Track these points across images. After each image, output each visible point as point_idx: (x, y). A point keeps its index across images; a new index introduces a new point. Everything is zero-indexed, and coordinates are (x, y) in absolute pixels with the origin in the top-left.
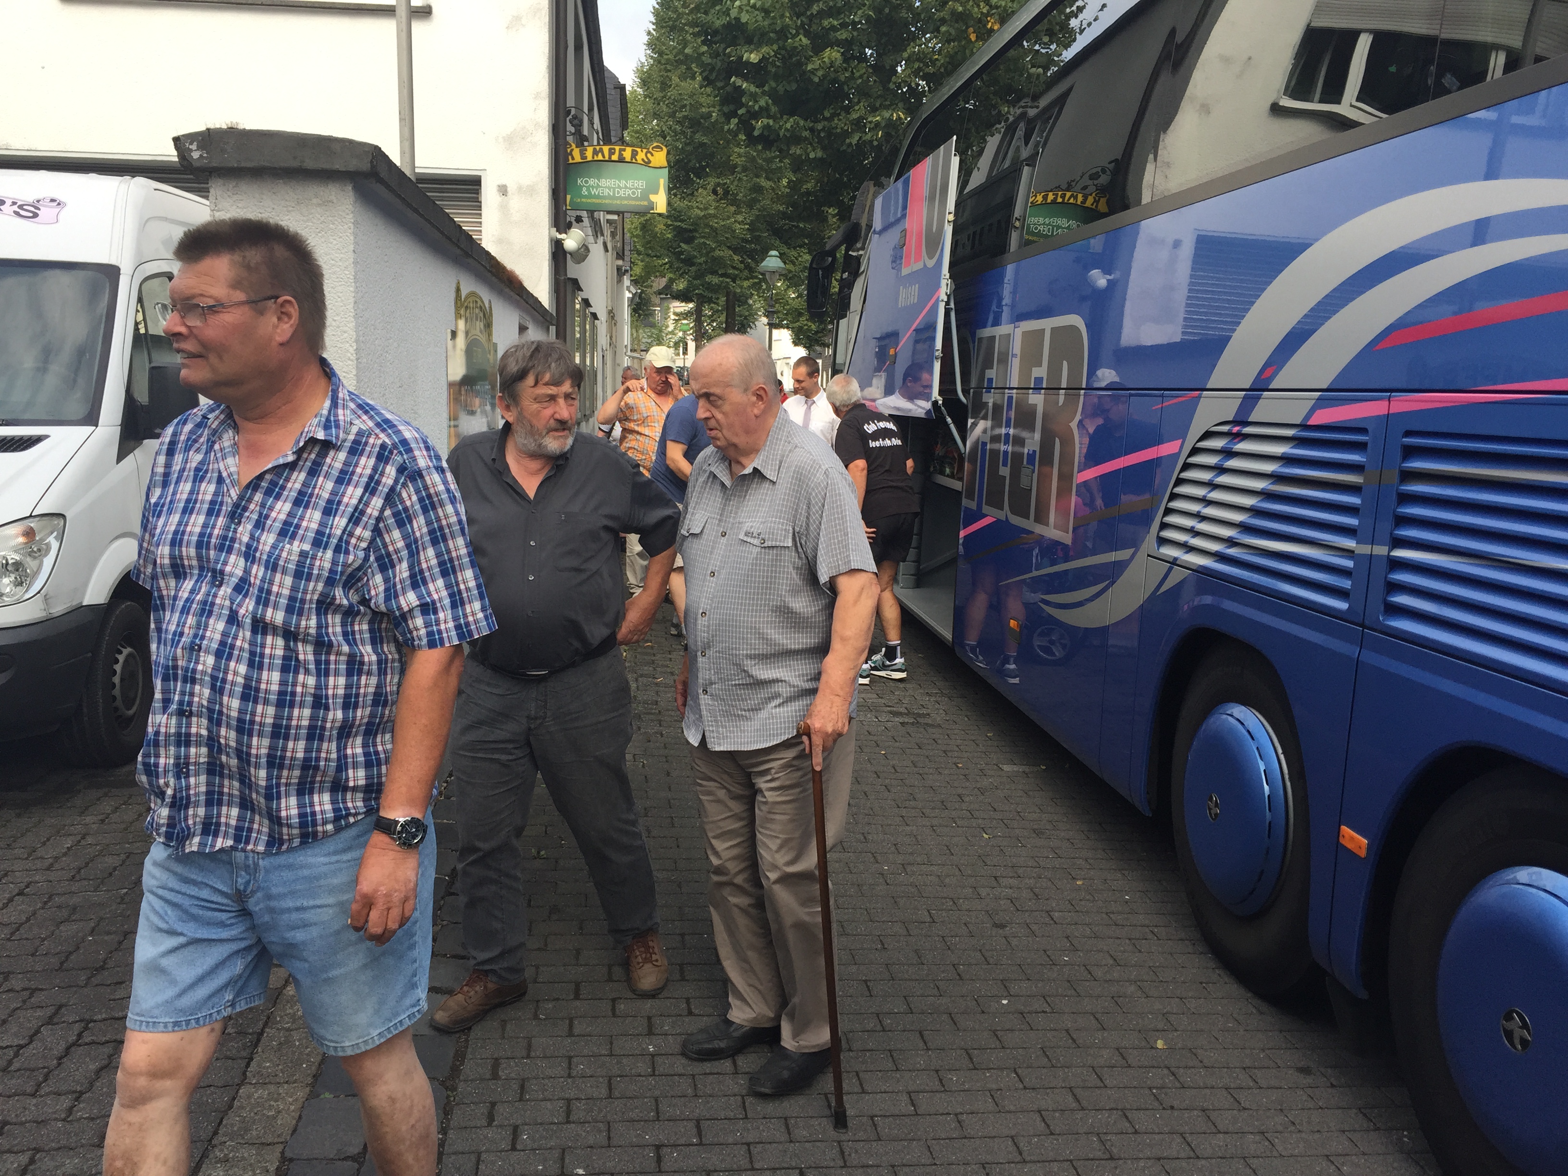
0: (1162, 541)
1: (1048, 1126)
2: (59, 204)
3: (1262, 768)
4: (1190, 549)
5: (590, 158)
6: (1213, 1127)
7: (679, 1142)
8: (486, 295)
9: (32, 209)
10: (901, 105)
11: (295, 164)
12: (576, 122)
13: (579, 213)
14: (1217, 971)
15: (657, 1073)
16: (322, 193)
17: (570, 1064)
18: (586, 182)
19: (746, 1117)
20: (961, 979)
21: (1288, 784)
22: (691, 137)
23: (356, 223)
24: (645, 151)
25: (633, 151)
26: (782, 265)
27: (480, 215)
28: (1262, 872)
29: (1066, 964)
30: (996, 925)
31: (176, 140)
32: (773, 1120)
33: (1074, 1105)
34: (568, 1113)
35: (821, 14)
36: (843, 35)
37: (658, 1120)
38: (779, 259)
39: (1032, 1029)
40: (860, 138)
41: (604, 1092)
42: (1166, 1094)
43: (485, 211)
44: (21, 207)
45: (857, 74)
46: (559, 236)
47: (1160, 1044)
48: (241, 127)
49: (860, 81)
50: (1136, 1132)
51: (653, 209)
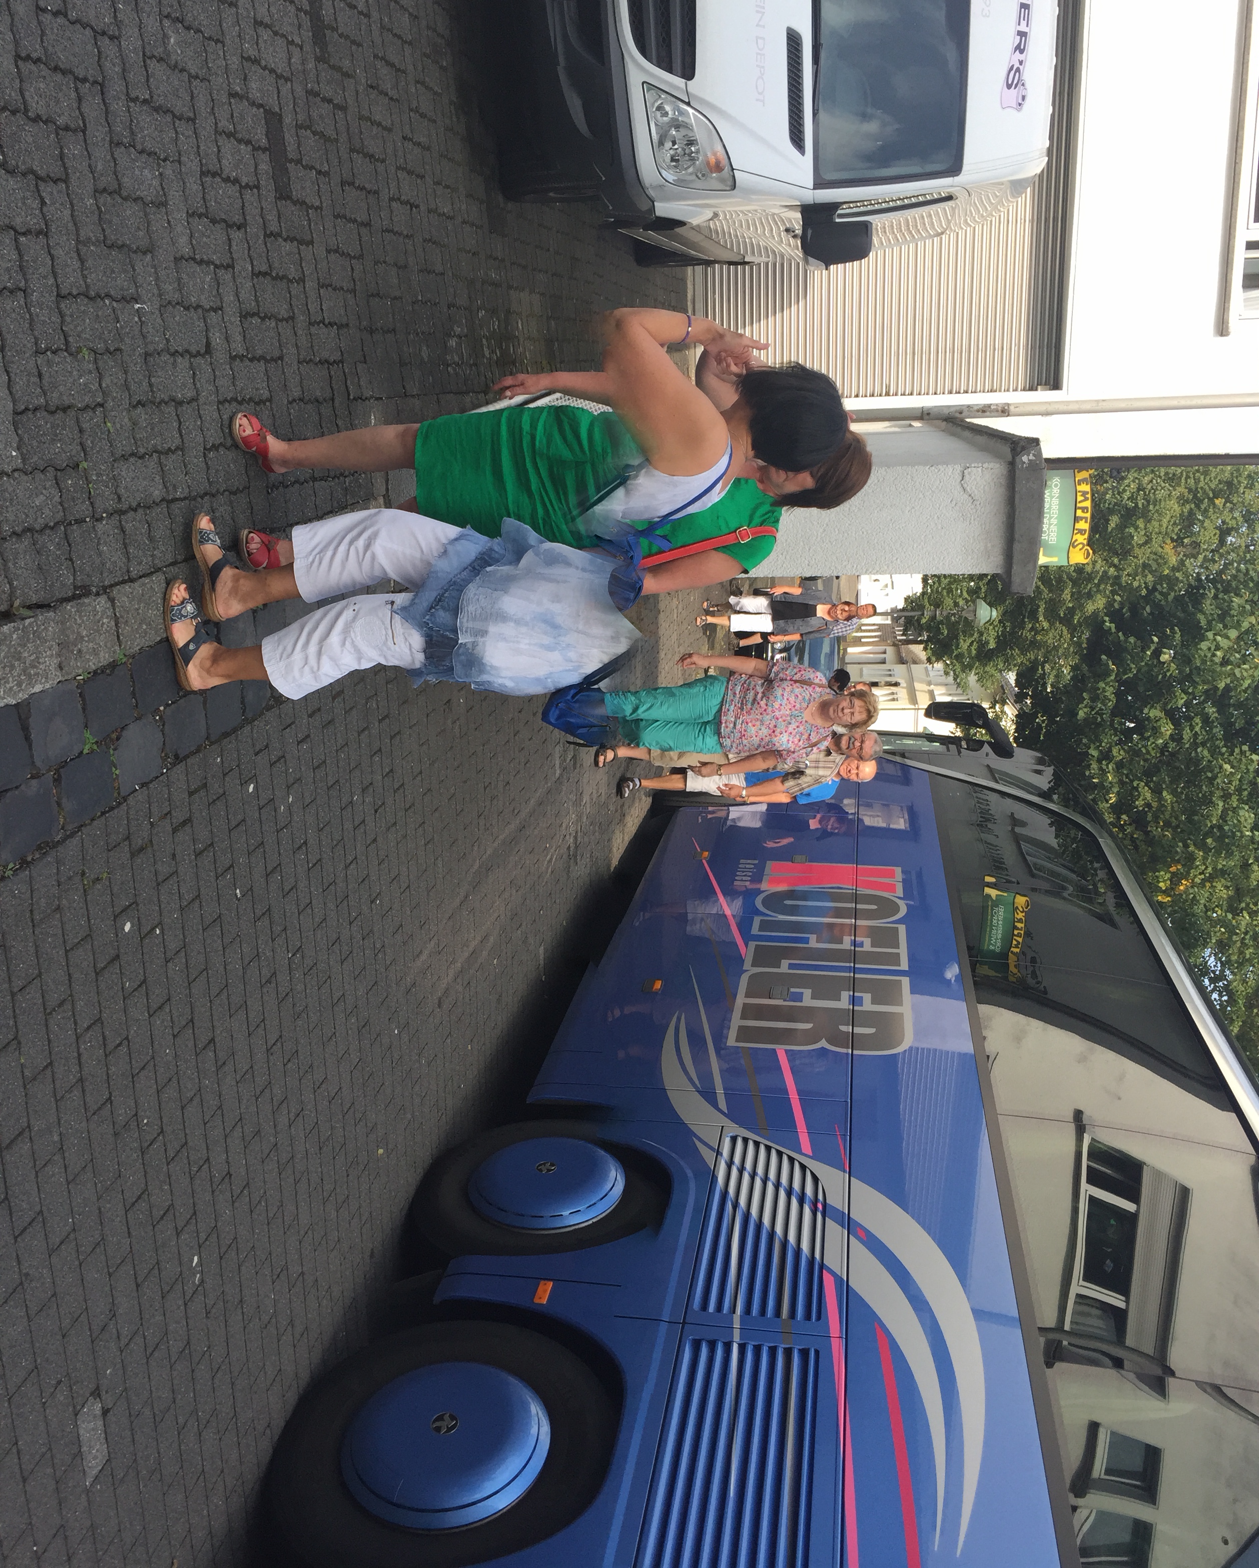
0: (734, 1140)
2: (1020, 105)
3: (579, 1209)
4: (730, 1164)
9: (1015, 82)
24: (1085, 542)
25: (1085, 531)
44: (1018, 70)
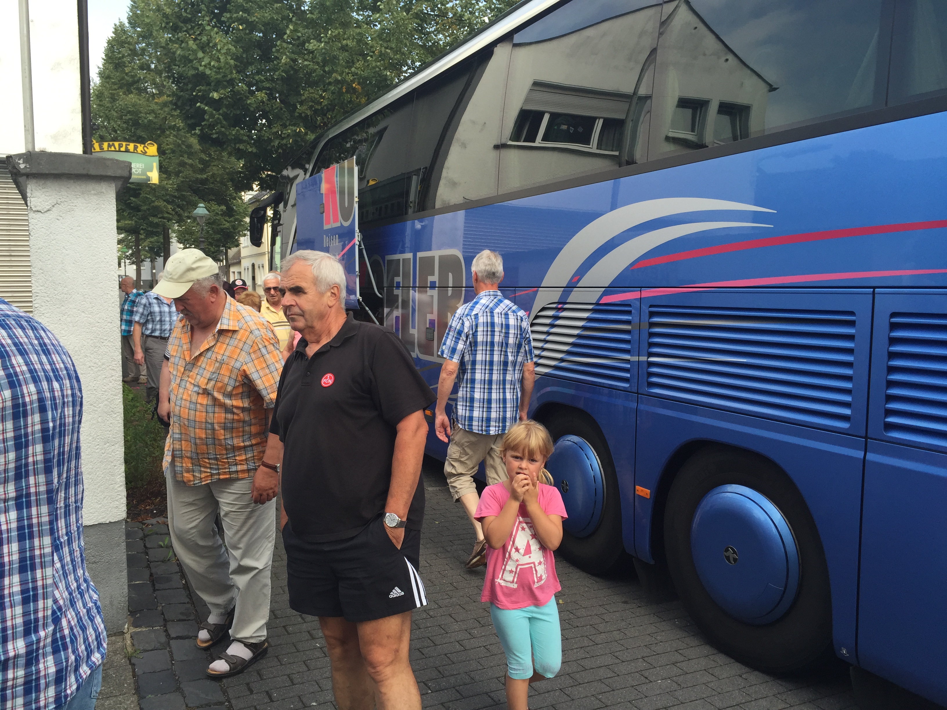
3: (589, 464)
6: (598, 631)
16: (97, 188)
24: (143, 146)
25: (135, 145)
26: (207, 212)
28: (593, 514)
38: (205, 209)
40: (279, 143)
45: (274, 107)
49: (277, 110)
51: (150, 181)
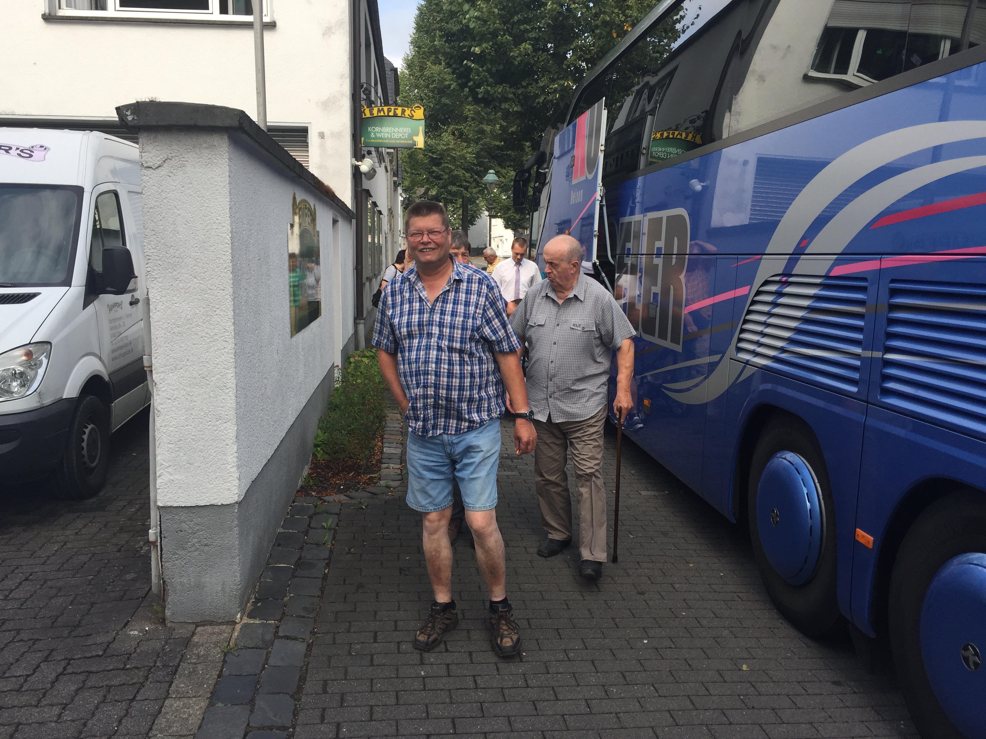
0: (740, 350)
1: (675, 720)
2: (45, 149)
3: (805, 492)
4: (757, 354)
5: (375, 114)
6: (779, 720)
7: (441, 732)
8: (312, 201)
9: (29, 152)
10: (570, 77)
11: (192, 123)
12: (367, 92)
13: (369, 149)
14: (781, 621)
15: (426, 688)
16: (208, 140)
17: (372, 683)
18: (374, 129)
19: (483, 716)
20: (618, 627)
21: (822, 502)
22: (439, 100)
23: (230, 159)
24: (410, 109)
25: (402, 109)
26: (496, 178)
27: (308, 151)
28: (807, 557)
29: (684, 617)
30: (639, 593)
31: (118, 109)
32: (500, 718)
33: (691, 707)
34: (371, 714)
35: (520, 22)
36: (532, 35)
37: (428, 718)
38: (494, 175)
39: (663, 659)
40: (545, 98)
41: (393, 701)
42: (749, 699)
43: (310, 148)
44: (22, 151)
45: (541, 59)
46: (357, 163)
47: (745, 667)
48: (158, 100)
49: (543, 63)
50: (731, 723)
51: (415, 145)
